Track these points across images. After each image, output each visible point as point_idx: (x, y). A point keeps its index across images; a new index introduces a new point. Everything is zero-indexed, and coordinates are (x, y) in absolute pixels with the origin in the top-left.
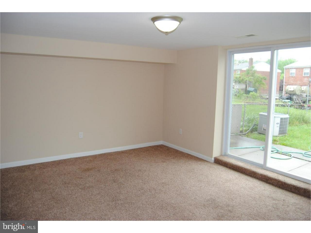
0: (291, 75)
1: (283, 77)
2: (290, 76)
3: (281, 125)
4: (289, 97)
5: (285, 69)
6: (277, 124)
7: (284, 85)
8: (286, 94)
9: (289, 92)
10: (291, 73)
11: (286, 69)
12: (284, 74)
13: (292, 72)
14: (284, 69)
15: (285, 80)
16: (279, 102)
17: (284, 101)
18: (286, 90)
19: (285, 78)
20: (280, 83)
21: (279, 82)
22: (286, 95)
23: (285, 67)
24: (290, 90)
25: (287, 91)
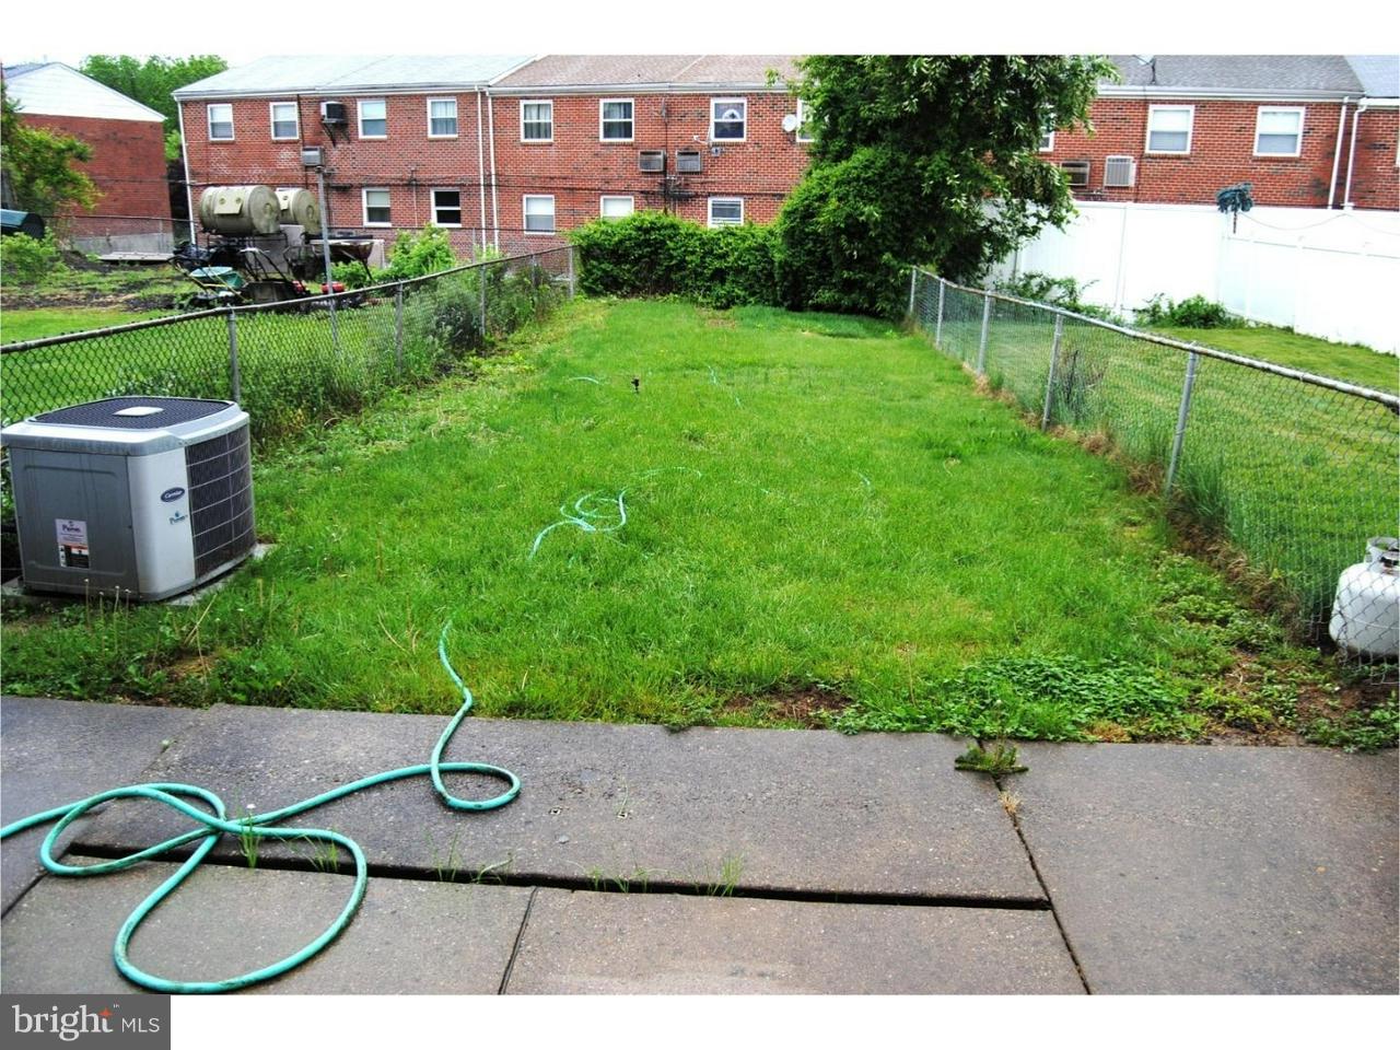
0: (214, 137)
1: (180, 147)
2: (212, 139)
3: (197, 499)
4: (223, 249)
5: (179, 106)
6: (170, 496)
7: (189, 189)
8: (204, 232)
9: (219, 221)
10: (213, 124)
11: (185, 103)
12: (179, 131)
13: (215, 121)
14: (176, 103)
15: (190, 161)
16: (177, 283)
17: (197, 273)
18: (201, 211)
19: (187, 147)
20: (169, 177)
21: (165, 173)
22: (208, 239)
23: (176, 95)
24: (219, 209)
25: (206, 219)
